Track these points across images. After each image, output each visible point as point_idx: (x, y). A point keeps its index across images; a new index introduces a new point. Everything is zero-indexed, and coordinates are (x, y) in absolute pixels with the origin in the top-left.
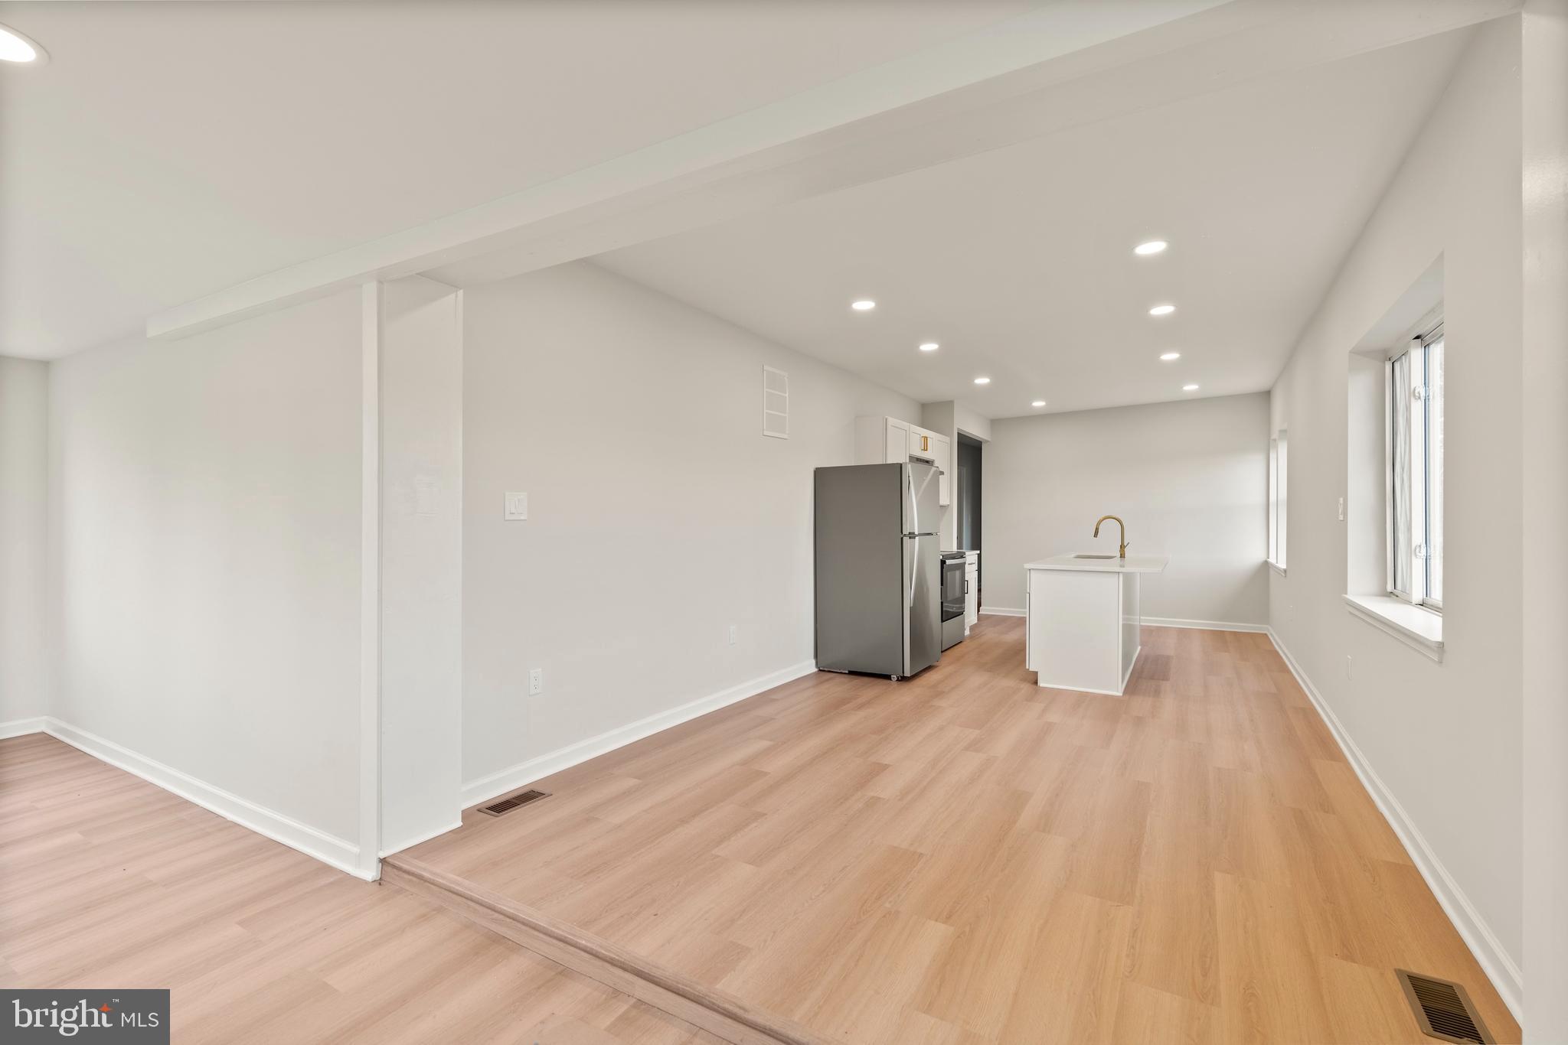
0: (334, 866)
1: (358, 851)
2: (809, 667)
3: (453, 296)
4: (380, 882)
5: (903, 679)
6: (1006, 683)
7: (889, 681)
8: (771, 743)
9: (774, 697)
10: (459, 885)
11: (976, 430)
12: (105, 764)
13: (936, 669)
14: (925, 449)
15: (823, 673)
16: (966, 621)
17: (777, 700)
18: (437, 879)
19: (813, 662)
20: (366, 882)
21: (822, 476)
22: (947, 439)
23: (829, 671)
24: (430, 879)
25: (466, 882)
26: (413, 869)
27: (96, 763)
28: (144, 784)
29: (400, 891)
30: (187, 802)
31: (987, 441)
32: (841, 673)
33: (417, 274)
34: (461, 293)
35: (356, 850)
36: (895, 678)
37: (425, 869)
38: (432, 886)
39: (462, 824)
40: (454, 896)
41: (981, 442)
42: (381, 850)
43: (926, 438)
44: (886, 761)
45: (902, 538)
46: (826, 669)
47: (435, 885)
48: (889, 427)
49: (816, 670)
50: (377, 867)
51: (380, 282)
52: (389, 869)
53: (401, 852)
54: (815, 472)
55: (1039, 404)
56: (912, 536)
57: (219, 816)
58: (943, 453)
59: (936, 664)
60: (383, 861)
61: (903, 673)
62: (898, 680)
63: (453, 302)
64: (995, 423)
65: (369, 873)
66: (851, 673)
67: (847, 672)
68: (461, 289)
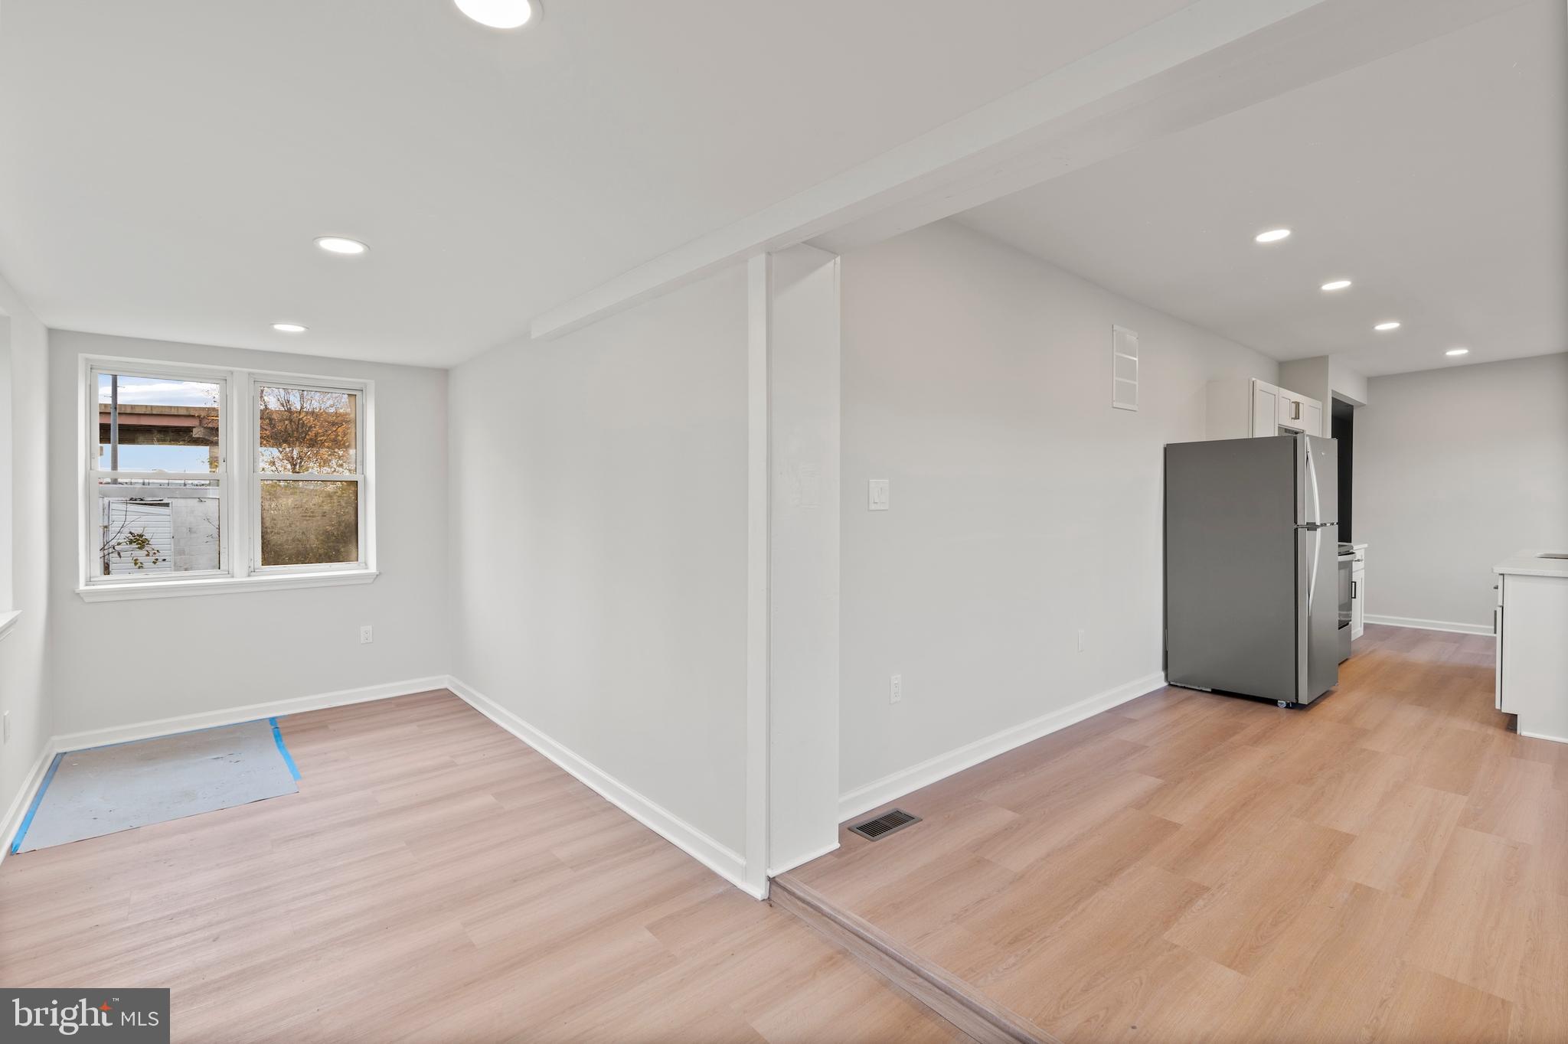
0: (719, 874)
1: (745, 863)
2: (1157, 681)
3: (830, 265)
4: (769, 901)
5: (1295, 706)
6: (1461, 726)
7: (1274, 708)
8: (1160, 781)
9: (1131, 715)
10: (868, 931)
11: (1351, 392)
12: (497, 726)
13: (1335, 695)
14: (1297, 417)
15: (1177, 689)
16: (1352, 632)
17: (1135, 721)
18: (839, 917)
19: (1162, 674)
20: (756, 900)
21: (1173, 454)
22: (1319, 404)
23: (1184, 688)
24: (831, 915)
25: (875, 929)
26: (809, 898)
27: (489, 723)
28: (530, 751)
29: (794, 919)
30: (568, 775)
31: (1362, 405)
32: (1201, 691)
33: (804, 243)
34: (838, 259)
35: (741, 861)
36: (1282, 703)
37: (823, 902)
38: (832, 922)
39: (838, 845)
40: (861, 942)
41: (1351, 407)
42: (769, 867)
43: (1297, 404)
44: (1345, 827)
45: (1296, 530)
46: (1178, 685)
47: (835, 922)
48: (1257, 392)
49: (1166, 684)
50: (766, 884)
51: (769, 254)
52: (774, 887)
53: (789, 872)
54: (1165, 449)
55: (1457, 353)
56: (1312, 527)
57: (598, 794)
58: (1316, 423)
59: (1333, 689)
60: (772, 881)
61: (1297, 699)
62: (1288, 706)
63: (832, 268)
64: (1373, 382)
65: (759, 891)
66: (1215, 692)
67: (1210, 690)
68: (838, 255)
